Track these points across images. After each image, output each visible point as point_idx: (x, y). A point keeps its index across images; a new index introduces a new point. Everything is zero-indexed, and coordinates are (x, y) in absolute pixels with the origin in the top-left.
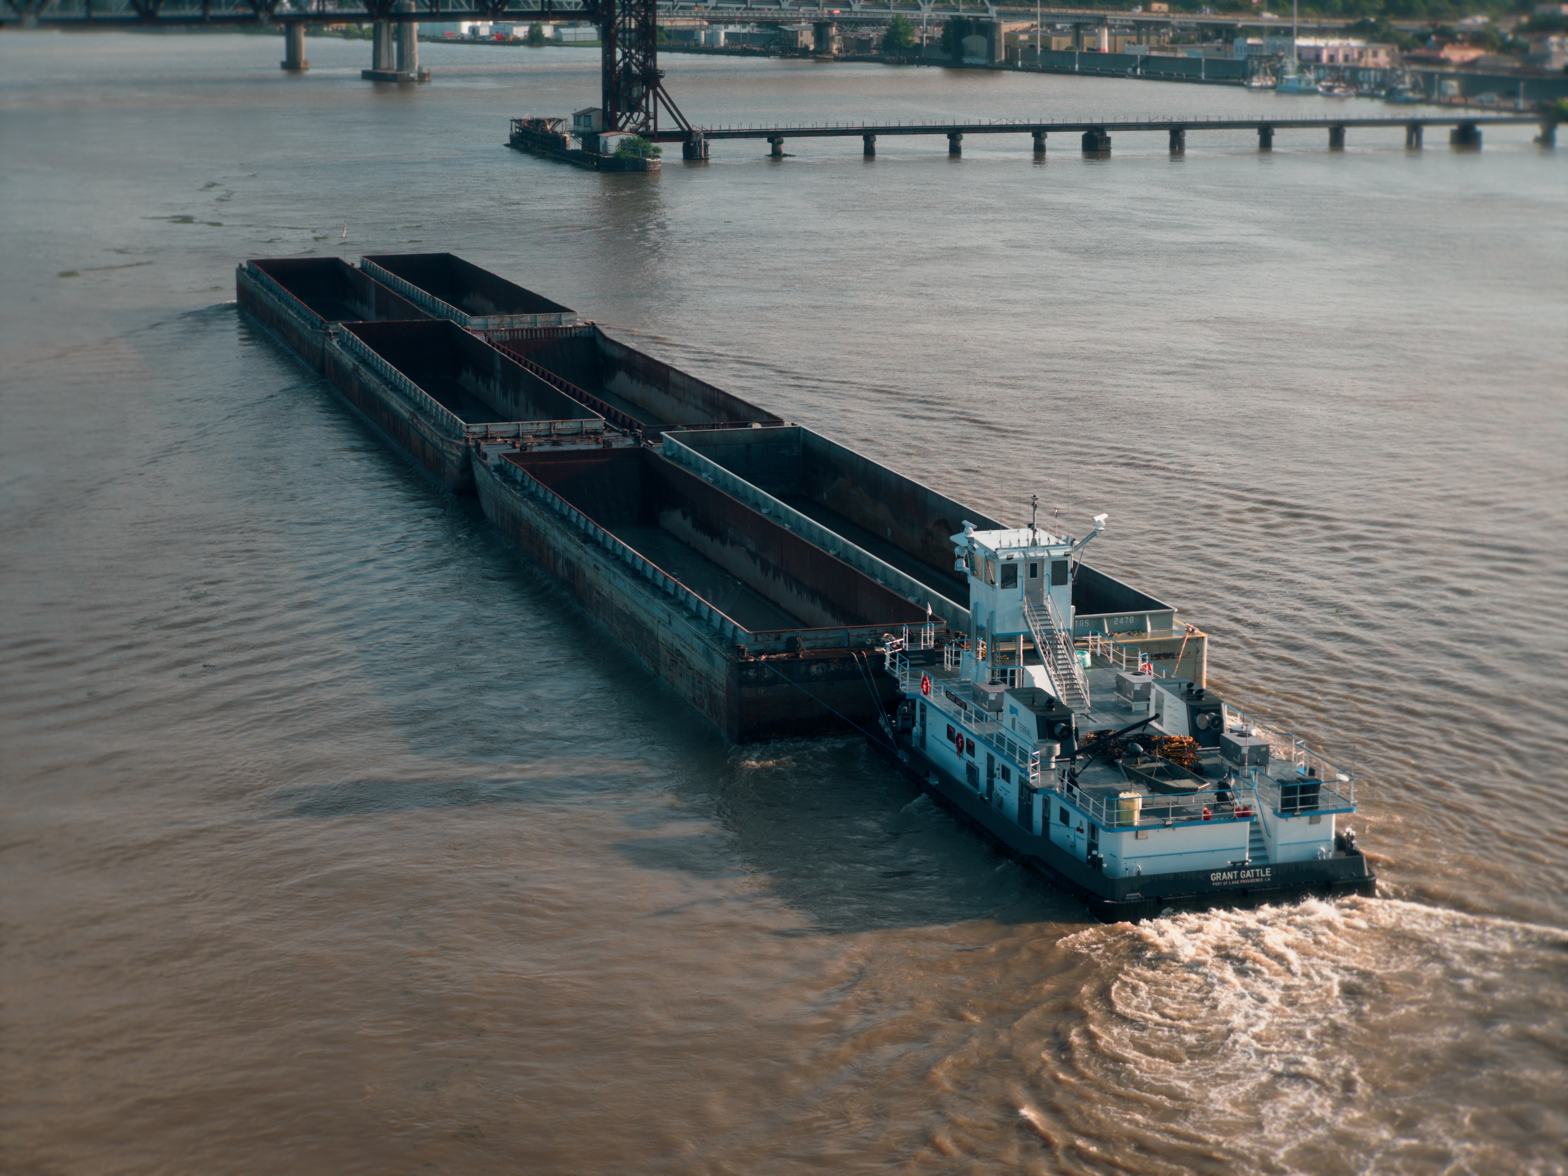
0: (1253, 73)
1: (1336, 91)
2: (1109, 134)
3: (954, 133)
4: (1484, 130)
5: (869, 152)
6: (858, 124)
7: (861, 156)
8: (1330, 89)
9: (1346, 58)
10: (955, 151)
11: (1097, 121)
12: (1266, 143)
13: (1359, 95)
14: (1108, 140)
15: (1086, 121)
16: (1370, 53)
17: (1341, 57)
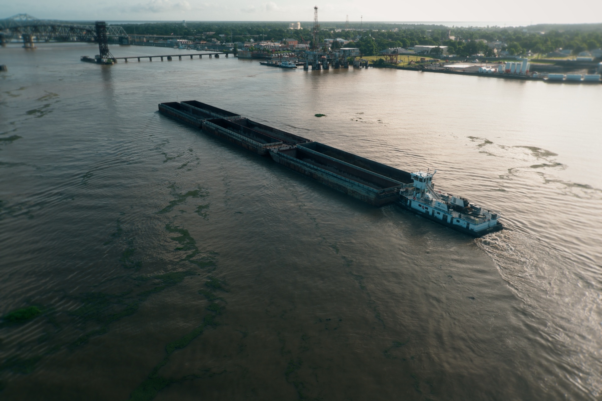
0: (174, 46)
1: (188, 48)
2: (171, 57)
3: (150, 58)
4: (220, 55)
5: (139, 60)
6: (137, 56)
7: (138, 61)
8: (187, 48)
9: (186, 43)
10: (151, 60)
11: (169, 55)
12: (192, 58)
13: (192, 49)
14: (171, 58)
15: (168, 55)
16: (189, 42)
17: (185, 43)
